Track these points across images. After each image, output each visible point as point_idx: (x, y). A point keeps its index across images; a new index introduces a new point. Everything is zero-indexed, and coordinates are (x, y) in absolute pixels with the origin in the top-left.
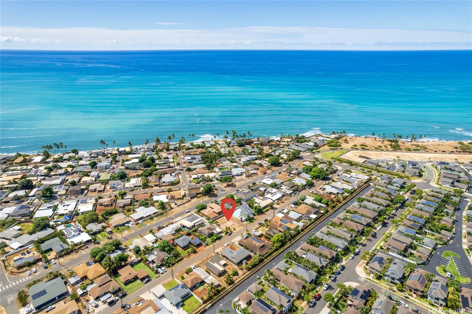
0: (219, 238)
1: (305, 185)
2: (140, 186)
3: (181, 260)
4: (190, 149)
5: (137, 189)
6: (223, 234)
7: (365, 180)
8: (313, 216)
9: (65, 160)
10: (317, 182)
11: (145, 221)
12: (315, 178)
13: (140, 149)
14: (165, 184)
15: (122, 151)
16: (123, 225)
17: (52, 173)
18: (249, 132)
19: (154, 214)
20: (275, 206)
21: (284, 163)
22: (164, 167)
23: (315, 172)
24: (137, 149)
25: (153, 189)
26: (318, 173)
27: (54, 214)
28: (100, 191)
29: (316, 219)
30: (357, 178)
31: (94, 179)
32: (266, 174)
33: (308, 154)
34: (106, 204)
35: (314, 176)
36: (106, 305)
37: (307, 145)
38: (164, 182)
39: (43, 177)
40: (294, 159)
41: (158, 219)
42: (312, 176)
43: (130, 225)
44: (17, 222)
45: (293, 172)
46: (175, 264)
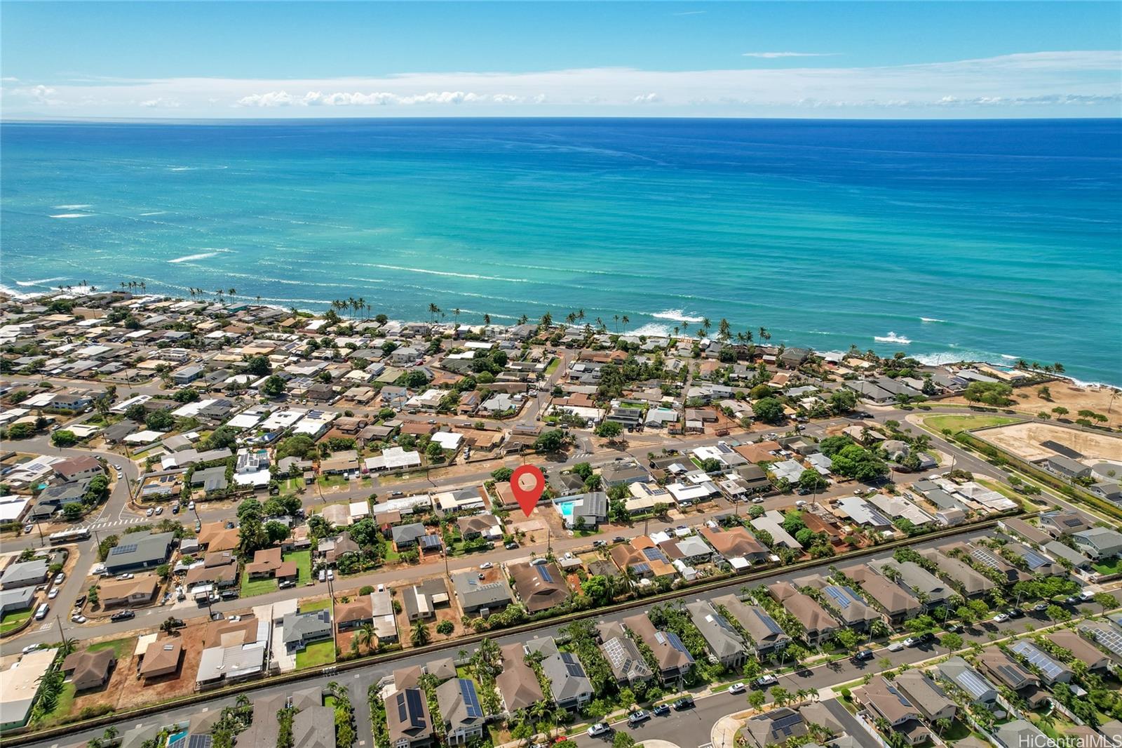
0: (483, 549)
1: (794, 485)
2: (431, 407)
3: (373, 567)
4: (603, 348)
5: (426, 412)
6: (498, 544)
7: (991, 511)
8: (739, 562)
9: (357, 333)
10: (843, 485)
11: (385, 476)
12: (842, 472)
13: (501, 333)
14: (485, 413)
15: (463, 332)
16: (341, 473)
17: (315, 354)
18: (762, 329)
19: (410, 466)
20: (672, 513)
21: (795, 420)
22: (514, 378)
23: (846, 457)
24: (493, 332)
25: (456, 417)
26: (853, 459)
27: (257, 427)
28: (360, 402)
29: (743, 571)
30: (973, 500)
31: (367, 376)
32: (727, 437)
33: (891, 408)
34: (346, 427)
35: (842, 468)
37: (907, 385)
38: (485, 409)
39: (295, 359)
40: (835, 415)
41: (410, 479)
42: (837, 467)
43: (352, 477)
44: (201, 427)
45: (795, 446)
46: (358, 571)
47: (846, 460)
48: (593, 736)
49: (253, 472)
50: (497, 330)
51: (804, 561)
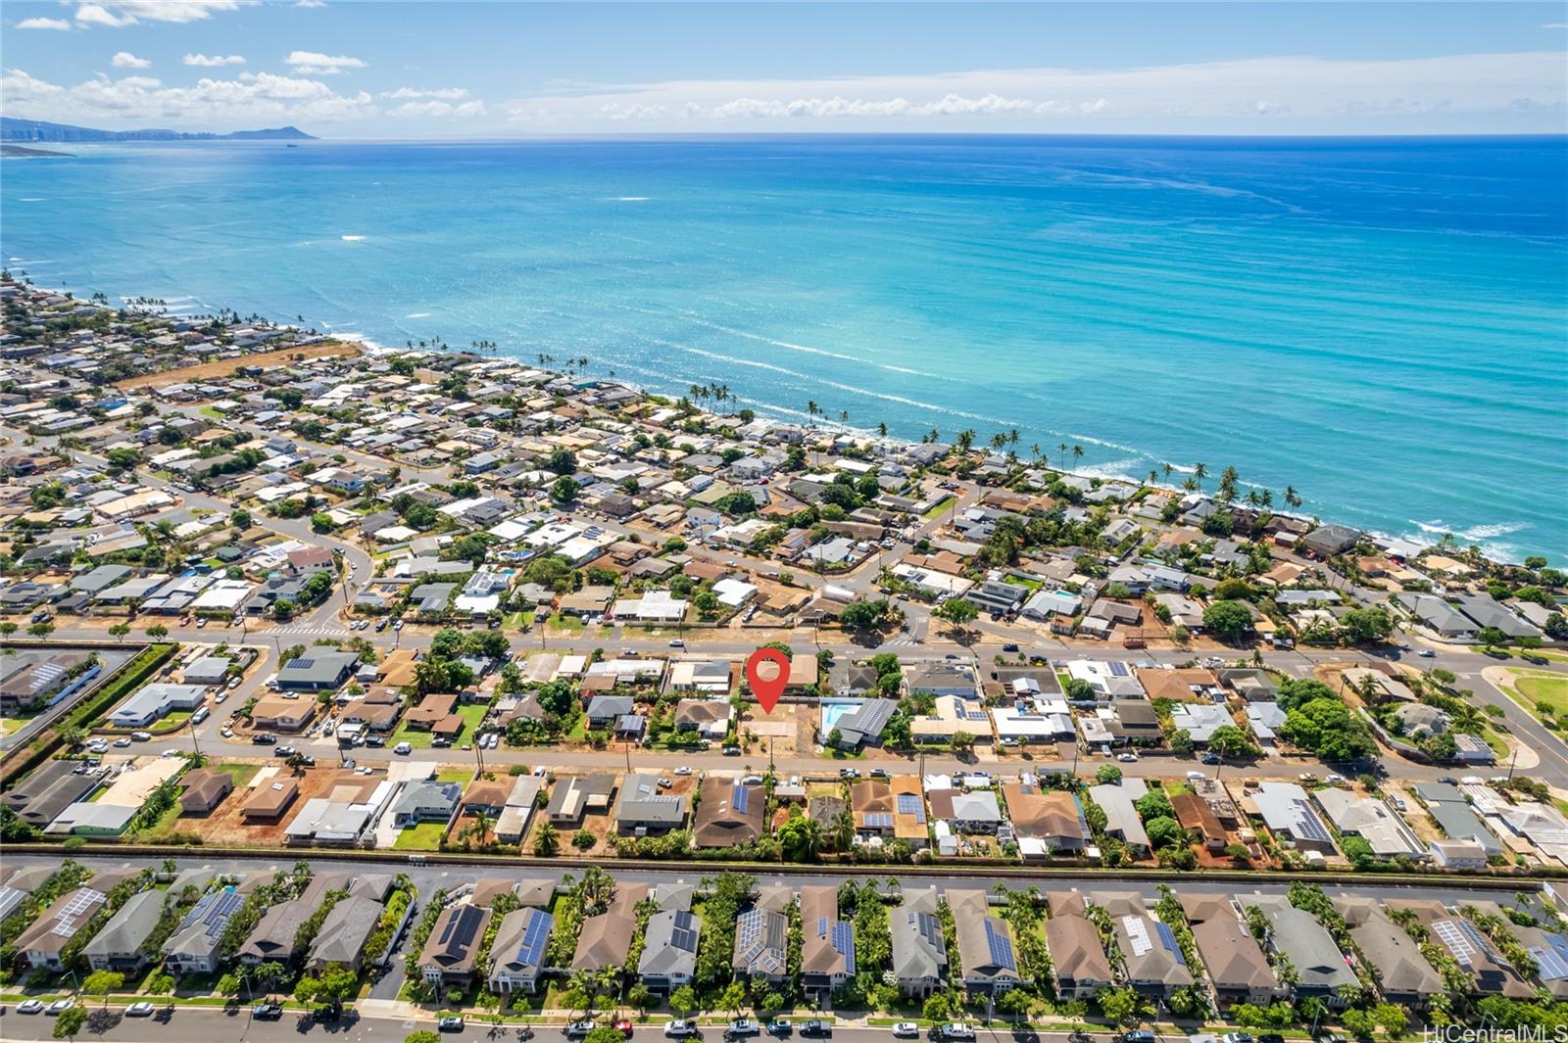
0: (692, 747)
1: (1200, 745)
2: (738, 543)
3: (548, 743)
4: (1029, 490)
5: (730, 550)
6: (717, 745)
7: (1546, 861)
8: (1032, 845)
9: (709, 431)
10: (1289, 761)
11: (632, 627)
12: (1296, 739)
13: (893, 452)
14: (808, 562)
15: (842, 445)
16: (580, 614)
17: (640, 454)
18: (1290, 490)
19: (668, 619)
20: (983, 753)
21: (1269, 642)
22: (873, 518)
23: (1310, 717)
24: (883, 449)
25: (767, 562)
26: (1318, 723)
27: (519, 541)
28: (658, 525)
29: (1032, 860)
30: (1523, 835)
31: (685, 491)
32: (1141, 651)
33: (1466, 650)
34: (619, 556)
35: (1299, 733)
36: (337, 744)
37: (1520, 615)
38: (809, 556)
39: (613, 457)
40: (1347, 645)
41: (661, 636)
42: (1290, 730)
43: (593, 621)
44: (462, 530)
45: (1239, 685)
46: (528, 743)
47: (1307, 722)
48: (669, 1035)
49: (481, 595)
50: (888, 447)
51: (1145, 867)
